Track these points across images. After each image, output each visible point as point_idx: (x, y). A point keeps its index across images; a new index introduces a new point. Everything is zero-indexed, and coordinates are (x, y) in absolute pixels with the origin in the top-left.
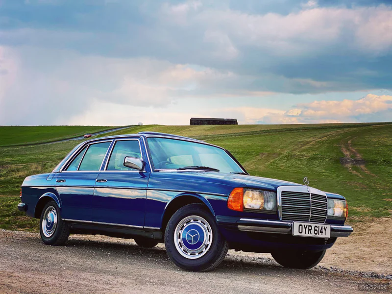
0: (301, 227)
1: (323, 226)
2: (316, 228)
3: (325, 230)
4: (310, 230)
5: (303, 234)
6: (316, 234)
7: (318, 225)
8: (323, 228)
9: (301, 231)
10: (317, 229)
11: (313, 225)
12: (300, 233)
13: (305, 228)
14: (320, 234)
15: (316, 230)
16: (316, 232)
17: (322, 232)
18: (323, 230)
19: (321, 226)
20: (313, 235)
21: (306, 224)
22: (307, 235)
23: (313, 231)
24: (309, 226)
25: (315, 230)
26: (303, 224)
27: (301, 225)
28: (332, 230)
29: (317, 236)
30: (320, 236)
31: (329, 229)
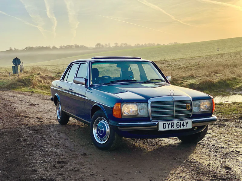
0: (164, 125)
1: (185, 121)
2: (178, 124)
3: (187, 124)
4: (172, 126)
5: (167, 129)
6: (179, 127)
7: (179, 122)
8: (185, 123)
9: (164, 127)
11: (175, 122)
13: (169, 125)
15: (179, 125)
17: (184, 126)
18: (185, 124)
19: (182, 122)
20: (175, 128)
21: (169, 122)
22: (170, 129)
23: (175, 126)
24: (172, 123)
26: (166, 122)
27: (165, 123)
28: (193, 122)
29: (179, 128)
30: (182, 128)
31: (190, 122)
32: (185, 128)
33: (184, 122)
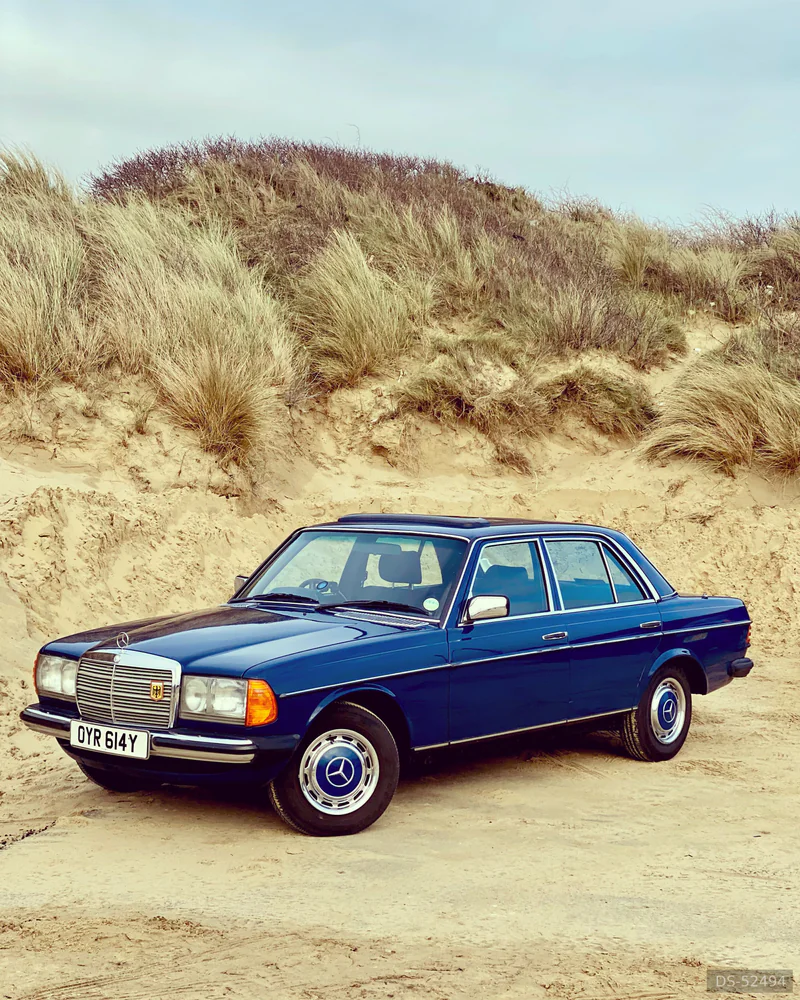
0: (81, 730)
1: (127, 733)
2: (109, 736)
3: (133, 742)
4: (97, 738)
5: (85, 745)
6: (110, 747)
7: (113, 730)
8: (127, 737)
9: (81, 738)
10: (113, 738)
11: (104, 730)
12: (80, 741)
13: (89, 734)
14: (120, 748)
15: (111, 740)
16: (109, 743)
17: (124, 746)
18: (128, 742)
19: (120, 733)
20: (102, 748)
21: (90, 727)
22: (92, 747)
23: (102, 740)
24: (96, 730)
25: (107, 740)
26: (85, 725)
27: (83, 728)
28: (152, 741)
29: (112, 751)
30: (119, 751)
31: (143, 738)
32: (127, 753)
33: (124, 735)
